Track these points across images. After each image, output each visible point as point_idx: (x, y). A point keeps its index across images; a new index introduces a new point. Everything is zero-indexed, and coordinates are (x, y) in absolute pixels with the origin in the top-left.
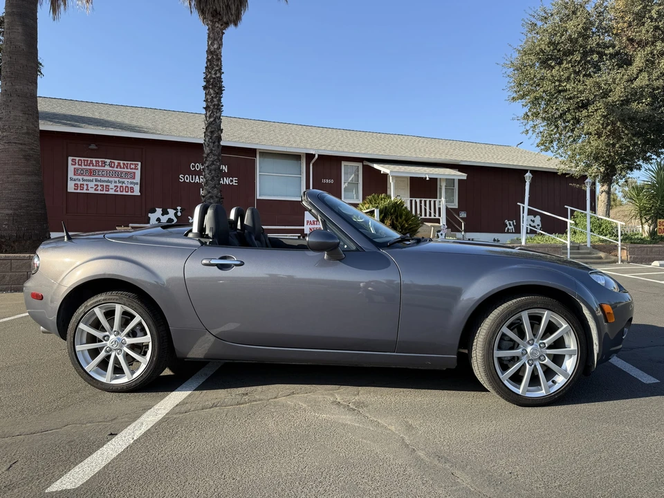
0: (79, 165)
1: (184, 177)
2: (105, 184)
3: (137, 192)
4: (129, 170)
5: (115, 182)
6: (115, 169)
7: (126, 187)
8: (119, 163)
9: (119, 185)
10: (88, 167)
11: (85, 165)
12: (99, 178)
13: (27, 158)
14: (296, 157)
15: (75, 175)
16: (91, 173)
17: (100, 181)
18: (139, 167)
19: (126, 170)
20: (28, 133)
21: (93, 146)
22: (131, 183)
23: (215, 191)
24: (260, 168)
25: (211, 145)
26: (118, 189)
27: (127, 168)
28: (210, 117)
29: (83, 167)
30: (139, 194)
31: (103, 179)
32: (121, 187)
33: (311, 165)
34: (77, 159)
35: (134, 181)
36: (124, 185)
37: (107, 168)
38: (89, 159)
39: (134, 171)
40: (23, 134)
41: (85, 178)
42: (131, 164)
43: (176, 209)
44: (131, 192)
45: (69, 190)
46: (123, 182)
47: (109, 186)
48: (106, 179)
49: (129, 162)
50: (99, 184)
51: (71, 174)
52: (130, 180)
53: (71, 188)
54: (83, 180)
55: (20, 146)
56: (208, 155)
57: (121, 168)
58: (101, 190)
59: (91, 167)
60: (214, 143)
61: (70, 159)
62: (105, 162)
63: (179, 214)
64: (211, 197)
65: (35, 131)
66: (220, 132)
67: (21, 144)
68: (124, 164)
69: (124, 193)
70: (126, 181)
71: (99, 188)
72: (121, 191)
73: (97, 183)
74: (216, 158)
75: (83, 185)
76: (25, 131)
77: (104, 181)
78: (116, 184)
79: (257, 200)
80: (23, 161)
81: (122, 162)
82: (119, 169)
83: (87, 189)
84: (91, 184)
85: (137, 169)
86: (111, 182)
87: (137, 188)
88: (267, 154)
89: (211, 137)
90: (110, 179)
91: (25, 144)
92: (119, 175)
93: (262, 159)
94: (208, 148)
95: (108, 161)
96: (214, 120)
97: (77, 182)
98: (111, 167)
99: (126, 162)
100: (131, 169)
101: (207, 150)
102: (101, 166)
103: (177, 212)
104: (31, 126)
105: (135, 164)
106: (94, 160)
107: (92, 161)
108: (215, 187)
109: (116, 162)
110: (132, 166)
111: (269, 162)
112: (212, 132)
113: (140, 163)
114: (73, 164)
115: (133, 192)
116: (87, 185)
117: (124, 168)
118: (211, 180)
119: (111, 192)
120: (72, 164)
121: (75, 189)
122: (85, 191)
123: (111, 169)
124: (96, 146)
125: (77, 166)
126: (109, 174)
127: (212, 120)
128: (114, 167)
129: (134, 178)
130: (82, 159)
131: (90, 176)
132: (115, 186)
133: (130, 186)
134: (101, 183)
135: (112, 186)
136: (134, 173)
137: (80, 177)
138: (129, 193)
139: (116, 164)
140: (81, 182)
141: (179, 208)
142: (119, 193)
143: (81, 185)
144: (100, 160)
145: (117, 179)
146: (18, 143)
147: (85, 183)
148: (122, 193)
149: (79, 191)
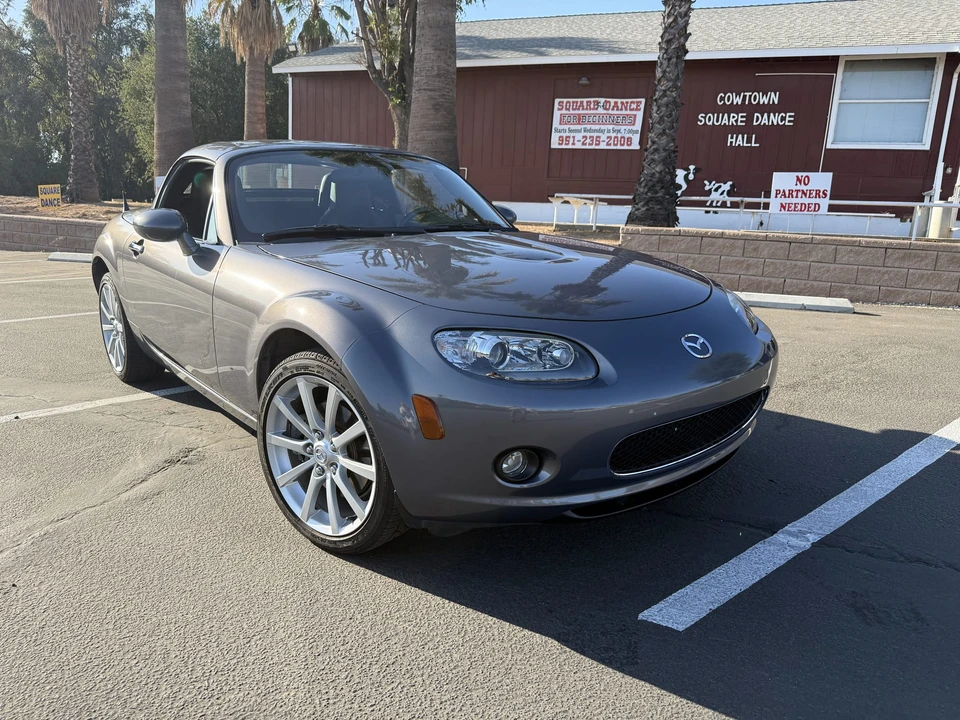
0: (567, 109)
1: (705, 118)
2: (595, 135)
3: (636, 146)
4: (628, 112)
5: (609, 131)
6: (610, 112)
7: (622, 137)
8: (616, 103)
9: (613, 135)
10: (576, 112)
11: (573, 109)
12: (588, 127)
13: (436, 107)
14: (926, 63)
15: (560, 124)
16: (580, 119)
17: (590, 131)
18: (642, 106)
19: (624, 112)
20: (438, 75)
21: (584, 81)
22: (630, 131)
23: (664, 140)
24: (843, 90)
25: (665, 63)
26: (612, 141)
27: (626, 110)
28: (669, 16)
29: (572, 112)
30: (638, 147)
31: (594, 127)
32: (616, 137)
33: (956, 76)
34: (565, 100)
35: (634, 128)
36: (619, 135)
37: (601, 110)
38: (579, 100)
39: (634, 112)
40: (433, 76)
41: (573, 127)
42: (632, 102)
43: (687, 169)
44: (628, 145)
45: (553, 146)
46: (619, 131)
47: (599, 137)
48: (597, 127)
49: (630, 100)
50: (588, 135)
51: (556, 124)
52: (628, 128)
53: (555, 144)
54: (570, 131)
55: (429, 93)
56: (659, 80)
57: (618, 109)
58: (590, 144)
59: (581, 112)
60: (669, 59)
61: (557, 101)
62: (598, 103)
63: (691, 177)
64: (656, 150)
65: (448, 71)
66: (682, 40)
67: (430, 90)
68: (622, 103)
69: (619, 147)
70: (622, 128)
71: (588, 141)
72: (615, 145)
73: (585, 134)
74: (670, 84)
75: (569, 137)
76: (435, 72)
77: (595, 131)
78: (609, 135)
79: (826, 150)
80: (432, 112)
81: (619, 101)
82: (615, 112)
83: (573, 144)
84: (579, 136)
85: (639, 110)
86: (602, 131)
87: (636, 138)
88: (858, 64)
89: (667, 50)
90: (603, 127)
91: (434, 90)
92: (615, 121)
93: (848, 74)
94: (659, 70)
95: (602, 100)
96: (675, 20)
97: (562, 134)
98: (606, 109)
99: (624, 100)
100: (631, 110)
101: (659, 73)
102: (593, 109)
103: (689, 173)
104: (444, 65)
105: (637, 102)
106: (585, 100)
107: (582, 102)
108: (663, 133)
109: (612, 101)
110: (634, 106)
111: (864, 80)
112: (669, 42)
113: (643, 100)
114: (561, 109)
115: (630, 145)
116: (574, 137)
117: (622, 109)
118: (659, 123)
119: (603, 146)
120: (559, 109)
121: (559, 144)
122: (570, 146)
123: (605, 112)
124: (589, 79)
125: (564, 111)
126: (602, 120)
127: (671, 20)
128: (608, 109)
129: (634, 124)
130: (571, 100)
131: (579, 124)
132: (608, 137)
133: (627, 136)
134: (592, 134)
135: (604, 137)
136: (635, 116)
137: (566, 127)
138: (626, 147)
139: (612, 104)
140: (567, 134)
141: (692, 167)
142: (612, 147)
143: (567, 137)
144: (592, 100)
145: (611, 127)
146: (428, 90)
147: (572, 135)
148: (615, 148)
149: (564, 147)
